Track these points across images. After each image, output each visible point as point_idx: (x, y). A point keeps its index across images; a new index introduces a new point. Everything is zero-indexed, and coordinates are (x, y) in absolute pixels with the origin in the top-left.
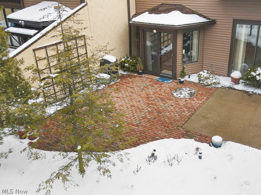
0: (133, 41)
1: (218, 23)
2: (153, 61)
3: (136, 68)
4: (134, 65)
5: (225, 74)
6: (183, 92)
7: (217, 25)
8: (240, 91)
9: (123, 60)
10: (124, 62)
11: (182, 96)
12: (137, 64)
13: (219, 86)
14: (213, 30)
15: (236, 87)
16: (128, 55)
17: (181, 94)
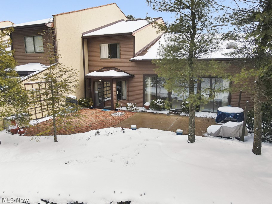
0: (87, 89)
1: (136, 77)
2: (100, 103)
3: (89, 105)
4: (88, 103)
5: (142, 106)
6: (117, 114)
7: (135, 78)
8: (150, 112)
9: (81, 100)
10: (82, 101)
11: (116, 115)
12: (89, 102)
13: (138, 111)
14: (134, 81)
15: (148, 111)
16: (84, 97)
17: (116, 114)
